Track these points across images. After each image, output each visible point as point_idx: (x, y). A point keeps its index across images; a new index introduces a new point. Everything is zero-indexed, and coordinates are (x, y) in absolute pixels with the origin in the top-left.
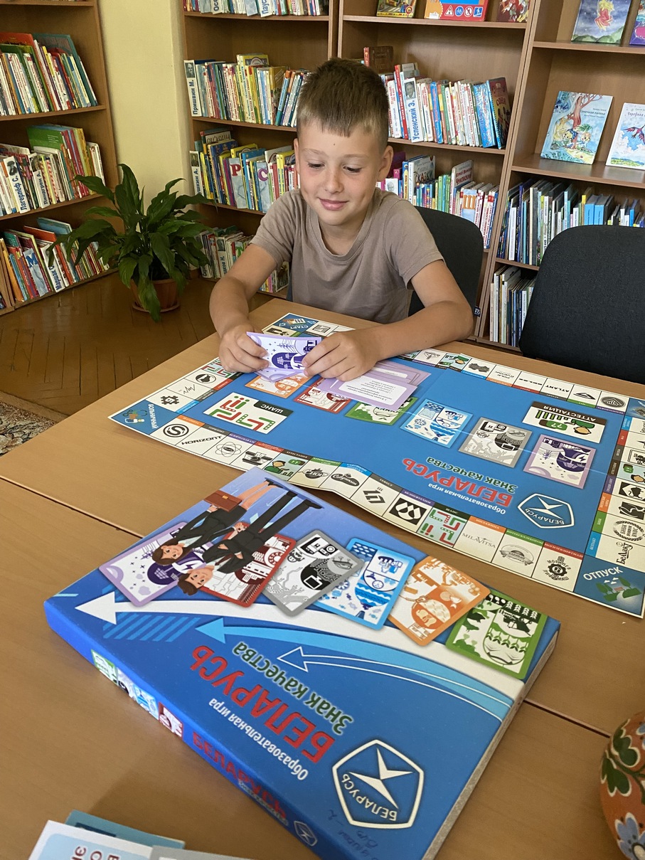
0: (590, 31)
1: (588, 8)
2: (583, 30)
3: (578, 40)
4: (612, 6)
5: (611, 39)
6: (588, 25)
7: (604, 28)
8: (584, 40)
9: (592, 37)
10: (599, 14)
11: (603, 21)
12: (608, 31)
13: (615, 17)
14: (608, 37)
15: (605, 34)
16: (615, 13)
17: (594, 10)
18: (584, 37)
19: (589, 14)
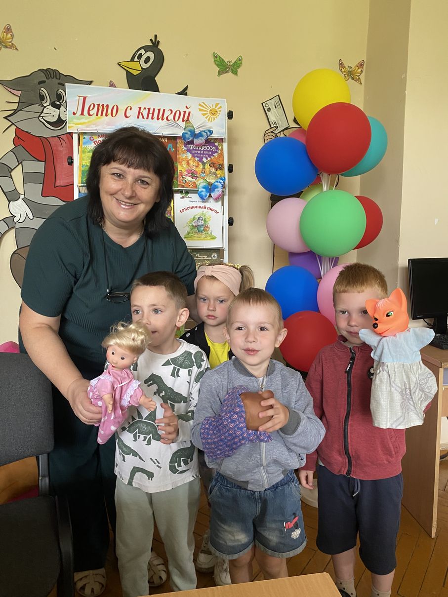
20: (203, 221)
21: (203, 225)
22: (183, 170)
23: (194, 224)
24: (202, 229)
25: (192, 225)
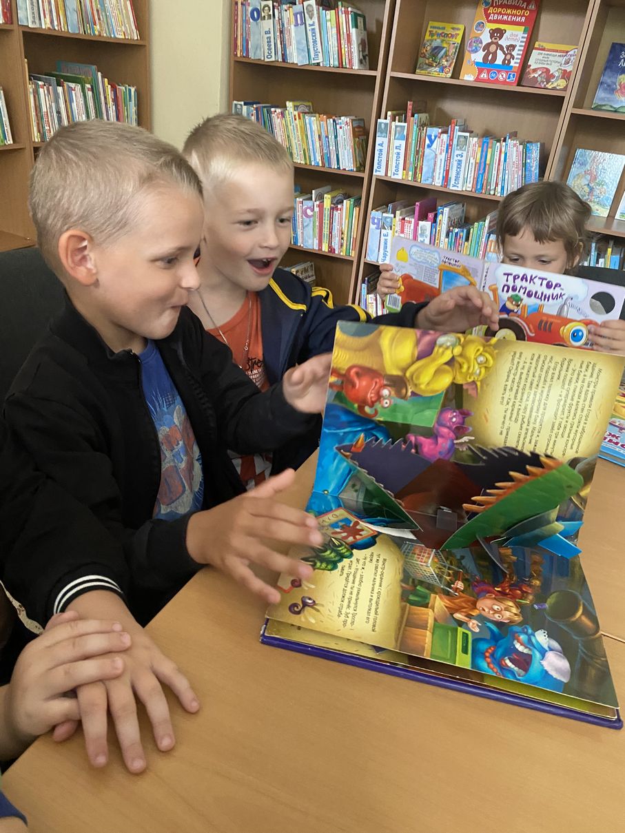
0: (609, 101)
1: (609, 81)
2: (603, 99)
3: (598, 108)
6: (608, 96)
7: (622, 99)
8: (604, 108)
9: (611, 107)
10: (618, 87)
11: (622, 93)
15: (623, 105)
17: (615, 84)
18: (605, 105)
19: (609, 86)
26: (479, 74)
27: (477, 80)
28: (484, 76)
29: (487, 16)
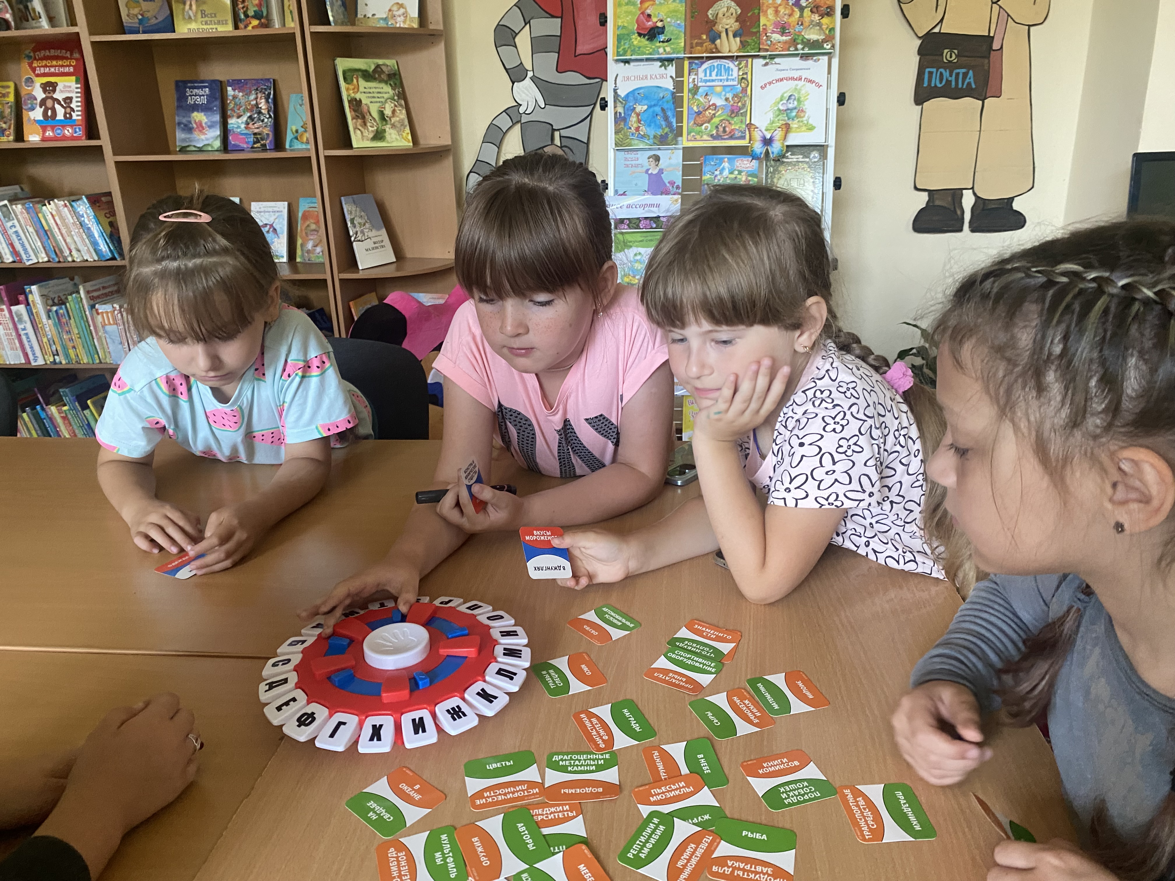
0: (191, 141)
1: (184, 120)
2: (184, 140)
3: (183, 150)
4: (204, 118)
5: (212, 147)
6: (188, 136)
7: (203, 137)
8: (188, 149)
9: (195, 146)
10: (195, 126)
11: (200, 131)
12: (207, 139)
13: (210, 127)
14: (208, 145)
15: (206, 142)
16: (209, 124)
17: (190, 122)
18: (188, 146)
19: (186, 125)
20: (796, 103)
21: (795, 108)
22: (768, 24)
23: (781, 108)
24: (794, 114)
25: (779, 110)
26: (44, 131)
27: (44, 139)
28: (49, 133)
29: (34, 70)
